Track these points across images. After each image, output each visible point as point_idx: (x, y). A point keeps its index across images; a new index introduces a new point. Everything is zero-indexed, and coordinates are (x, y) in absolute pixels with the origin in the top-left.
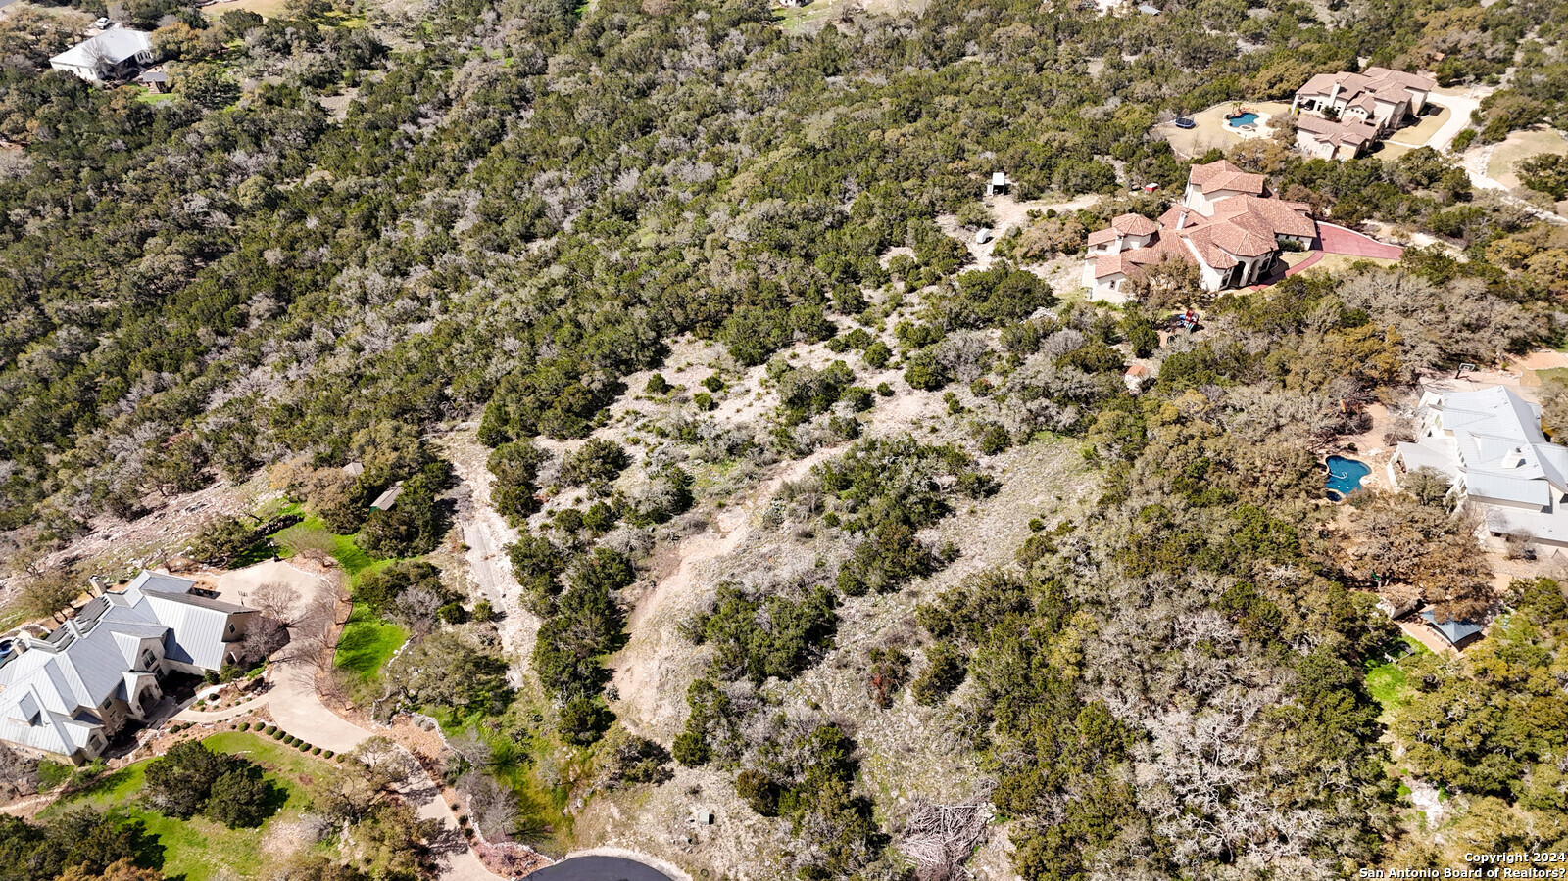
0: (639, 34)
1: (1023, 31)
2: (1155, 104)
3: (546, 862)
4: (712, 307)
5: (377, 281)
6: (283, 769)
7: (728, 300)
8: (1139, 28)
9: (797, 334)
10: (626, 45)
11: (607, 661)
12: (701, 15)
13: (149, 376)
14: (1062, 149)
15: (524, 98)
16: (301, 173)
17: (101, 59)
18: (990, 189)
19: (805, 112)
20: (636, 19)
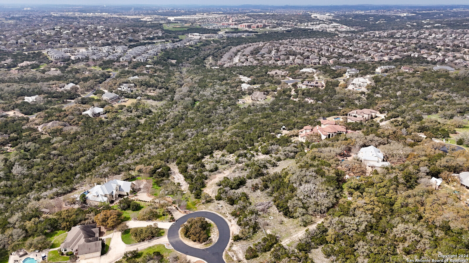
0: (208, 107)
1: (292, 106)
2: (319, 117)
3: (192, 212)
4: (223, 145)
5: (152, 146)
6: (142, 204)
7: (226, 143)
8: (317, 105)
9: (240, 149)
10: (205, 109)
11: (202, 189)
12: (221, 104)
13: (105, 162)
14: (297, 122)
15: (182, 119)
16: (135, 132)
17: (93, 112)
18: (282, 128)
19: (243, 119)
20: (207, 105)
